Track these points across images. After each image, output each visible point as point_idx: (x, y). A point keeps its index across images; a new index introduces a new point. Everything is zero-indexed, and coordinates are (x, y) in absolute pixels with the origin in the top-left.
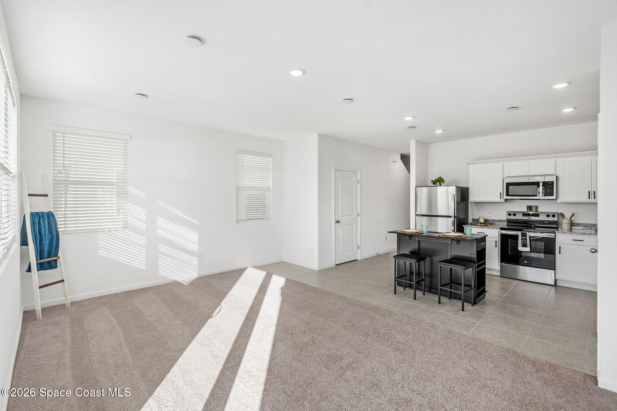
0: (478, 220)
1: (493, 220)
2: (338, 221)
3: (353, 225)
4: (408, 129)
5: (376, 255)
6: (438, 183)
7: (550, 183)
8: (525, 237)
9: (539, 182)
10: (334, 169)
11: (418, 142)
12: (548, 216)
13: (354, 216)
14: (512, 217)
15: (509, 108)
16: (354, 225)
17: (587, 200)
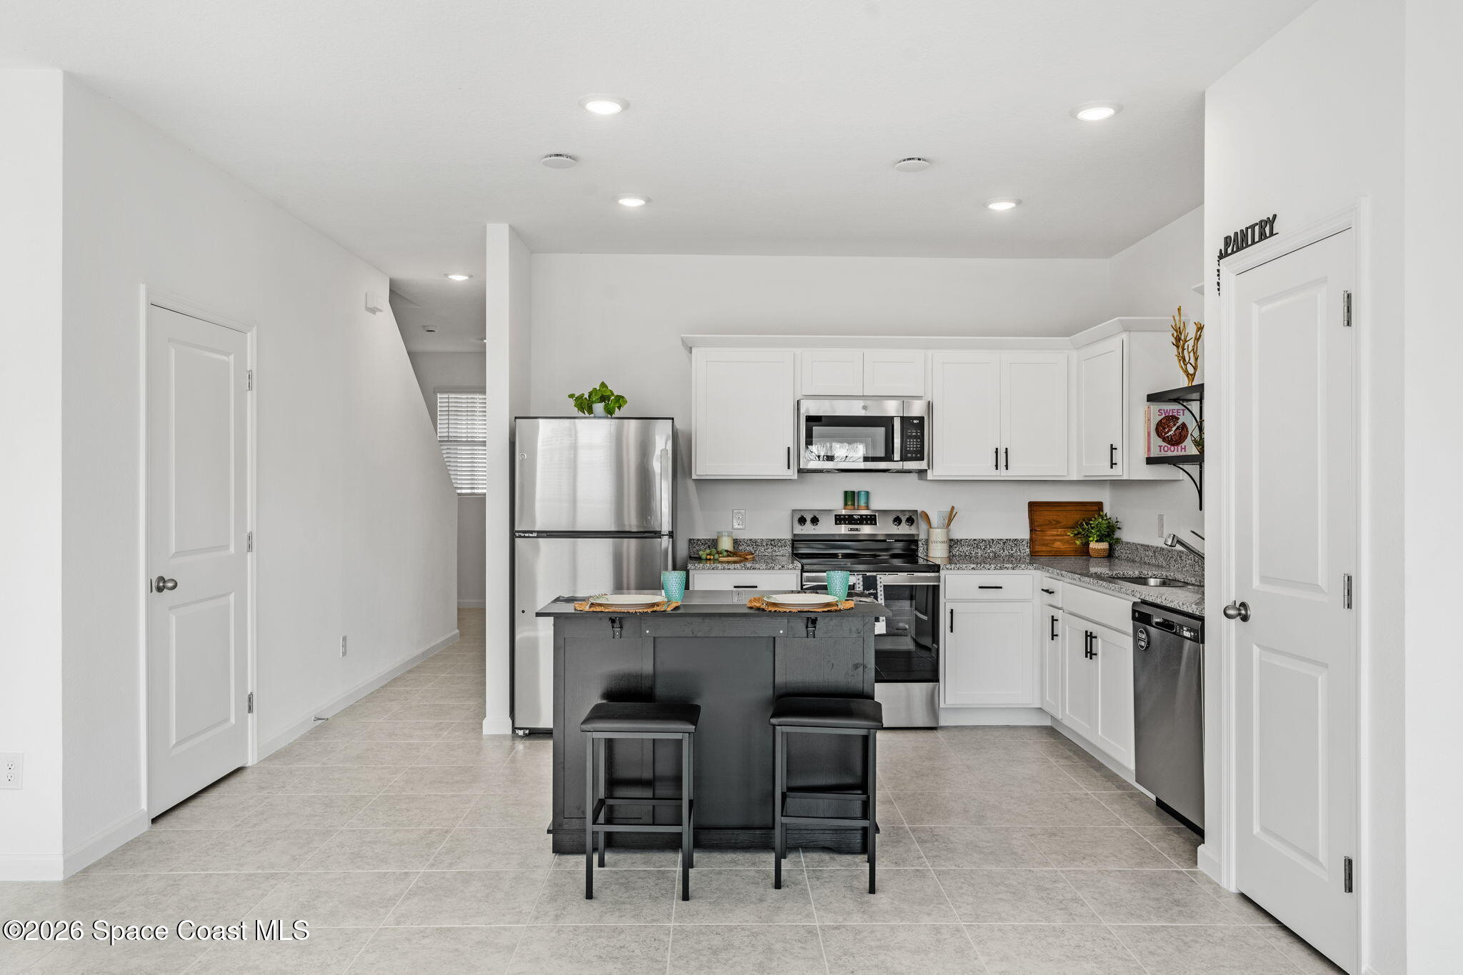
0: (714, 543)
1: (753, 542)
2: (161, 579)
3: (228, 594)
4: (545, 164)
5: (312, 725)
6: (599, 408)
7: (915, 421)
8: (872, 591)
9: (892, 418)
10: (148, 297)
11: (515, 233)
12: (897, 521)
13: (232, 549)
14: (809, 529)
15: (904, 160)
16: (232, 597)
17: (992, 474)
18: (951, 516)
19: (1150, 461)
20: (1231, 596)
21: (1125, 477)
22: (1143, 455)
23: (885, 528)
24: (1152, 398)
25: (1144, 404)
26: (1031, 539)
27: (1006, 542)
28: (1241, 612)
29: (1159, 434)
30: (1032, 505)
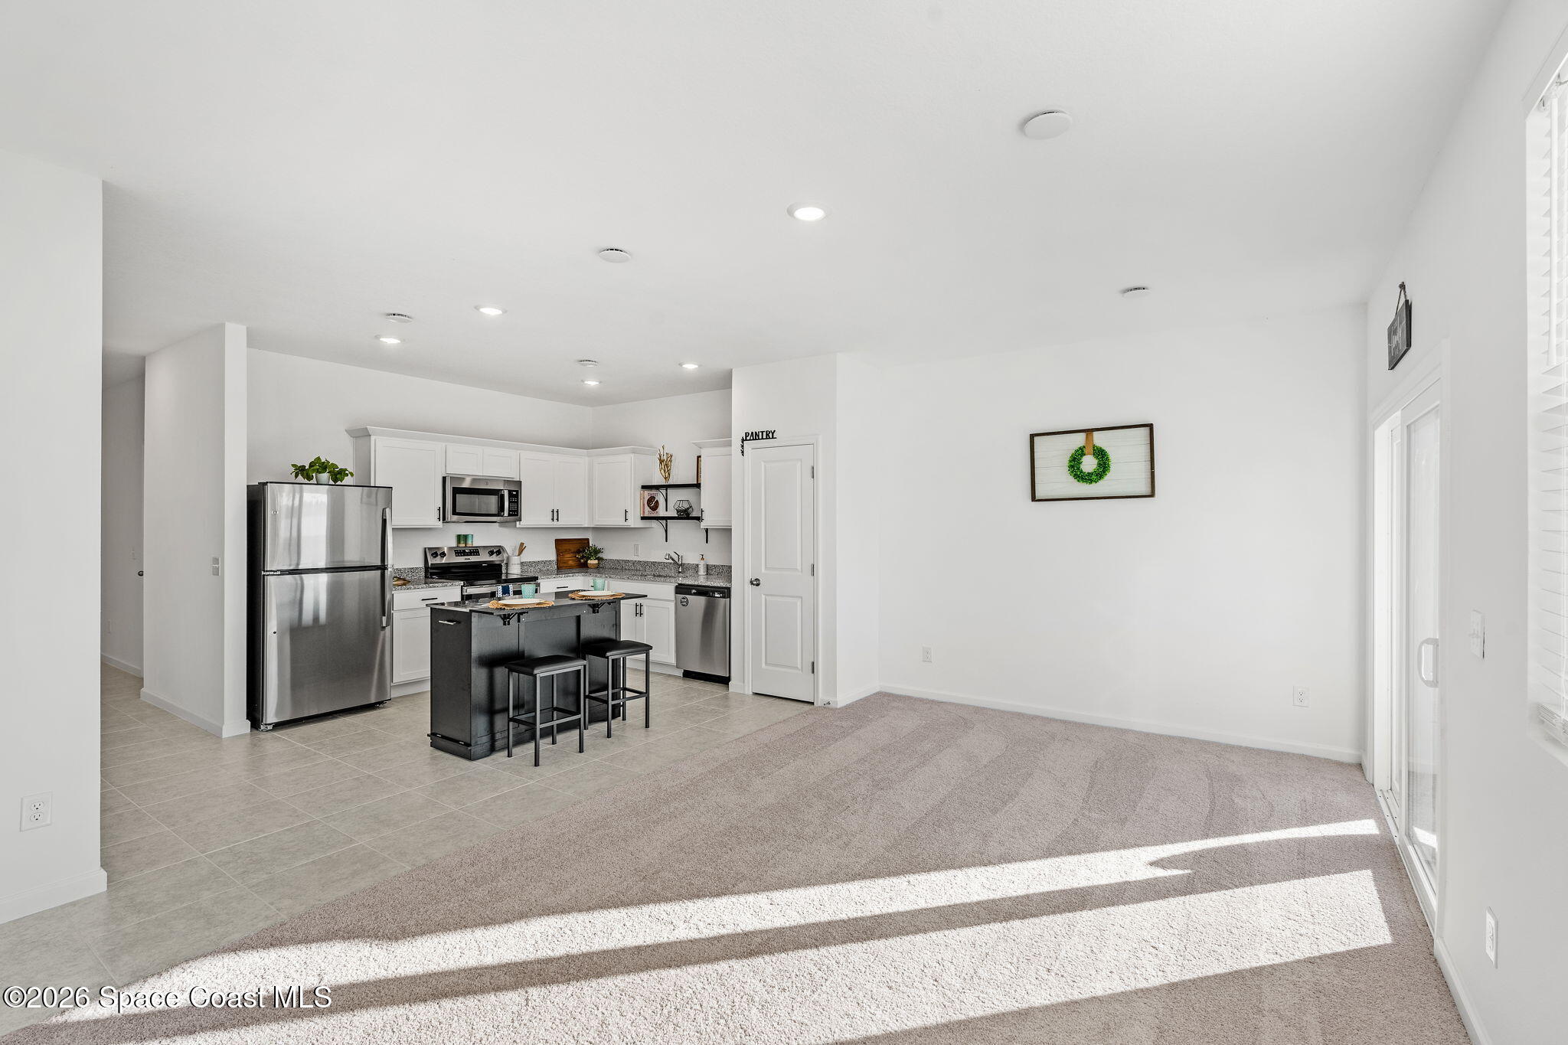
6: (324, 477)
7: (514, 493)
9: (502, 490)
12: (489, 552)
14: (438, 561)
17: (550, 524)
18: (522, 549)
19: (643, 518)
20: (749, 577)
21: (632, 526)
22: (639, 515)
23: (484, 557)
24: (644, 487)
25: (639, 490)
26: (557, 560)
27: (545, 562)
28: (756, 583)
29: (649, 505)
30: (557, 541)
